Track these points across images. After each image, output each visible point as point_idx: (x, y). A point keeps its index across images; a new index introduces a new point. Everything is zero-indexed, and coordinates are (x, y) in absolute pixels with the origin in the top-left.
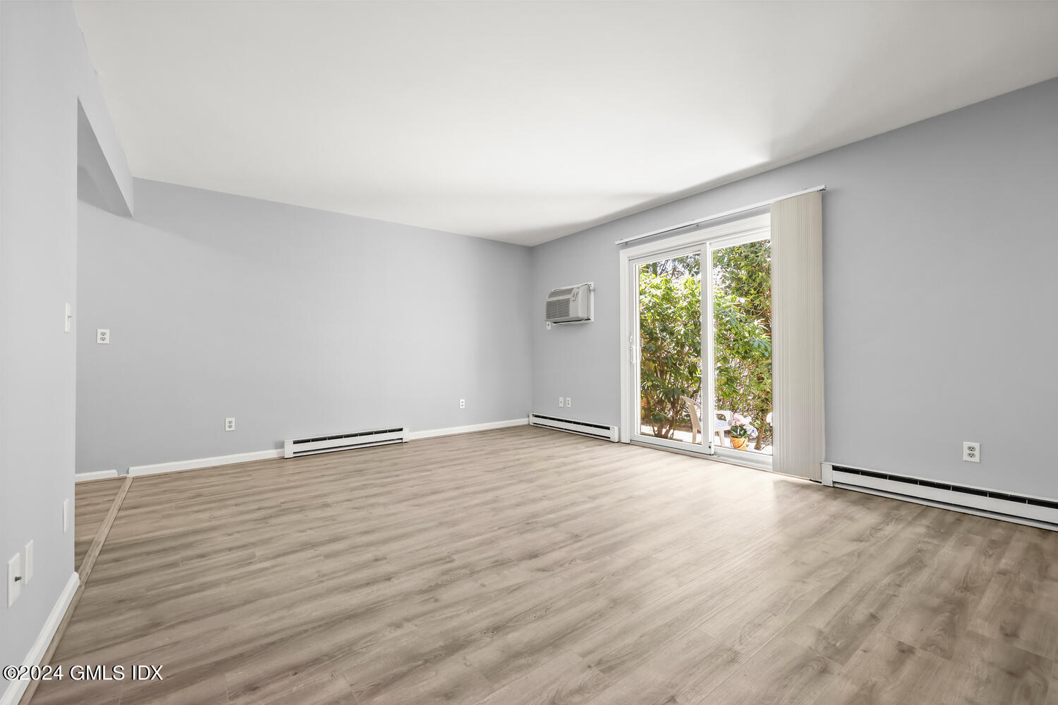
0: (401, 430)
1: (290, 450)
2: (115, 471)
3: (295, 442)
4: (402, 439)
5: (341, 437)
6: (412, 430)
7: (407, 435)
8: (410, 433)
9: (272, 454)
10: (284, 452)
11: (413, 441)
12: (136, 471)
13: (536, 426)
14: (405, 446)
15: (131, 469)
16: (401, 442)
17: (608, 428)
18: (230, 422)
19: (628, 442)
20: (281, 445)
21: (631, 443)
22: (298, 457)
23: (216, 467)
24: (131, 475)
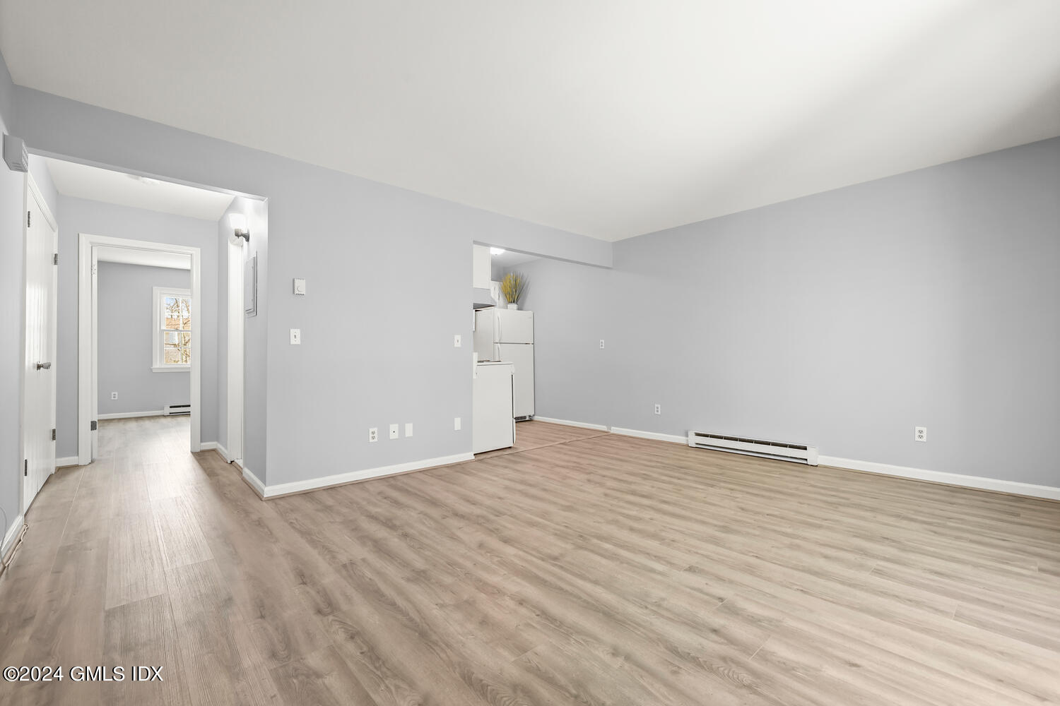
1: (693, 440)
3: (698, 435)
4: (806, 460)
7: (812, 456)
9: (681, 439)
10: (688, 440)
11: (825, 467)
12: (615, 430)
14: (810, 469)
16: (803, 463)
18: (657, 408)
22: (700, 448)
23: (648, 440)
24: (612, 432)
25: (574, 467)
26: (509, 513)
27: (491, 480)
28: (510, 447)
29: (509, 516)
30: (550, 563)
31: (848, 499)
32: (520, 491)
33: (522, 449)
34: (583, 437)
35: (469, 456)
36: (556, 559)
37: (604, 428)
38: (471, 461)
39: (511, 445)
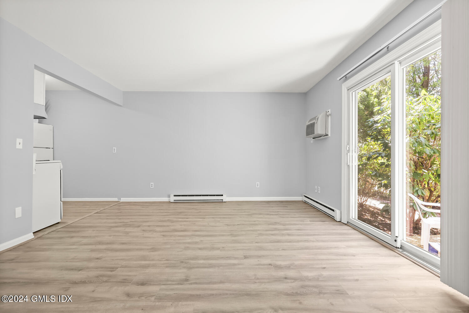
0: (222, 195)
1: (173, 199)
2: (117, 199)
3: (175, 196)
4: (223, 200)
5: (194, 196)
6: (227, 196)
7: (225, 198)
8: (227, 198)
9: (166, 199)
10: (170, 199)
11: (229, 202)
12: (123, 200)
13: (305, 203)
14: (224, 204)
15: (121, 199)
16: (222, 202)
17: (333, 210)
18: (152, 185)
19: (346, 223)
20: (169, 196)
21: (348, 224)
22: (176, 202)
23: (146, 202)
24: (121, 201)
25: (124, 225)
26: (120, 266)
27: (71, 249)
28: (58, 223)
29: (120, 267)
30: (186, 284)
31: (250, 212)
32: (106, 249)
33: (70, 222)
34: (107, 207)
35: (31, 236)
36: (187, 280)
37: (116, 199)
38: (32, 240)
39: (59, 220)
